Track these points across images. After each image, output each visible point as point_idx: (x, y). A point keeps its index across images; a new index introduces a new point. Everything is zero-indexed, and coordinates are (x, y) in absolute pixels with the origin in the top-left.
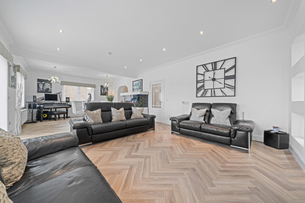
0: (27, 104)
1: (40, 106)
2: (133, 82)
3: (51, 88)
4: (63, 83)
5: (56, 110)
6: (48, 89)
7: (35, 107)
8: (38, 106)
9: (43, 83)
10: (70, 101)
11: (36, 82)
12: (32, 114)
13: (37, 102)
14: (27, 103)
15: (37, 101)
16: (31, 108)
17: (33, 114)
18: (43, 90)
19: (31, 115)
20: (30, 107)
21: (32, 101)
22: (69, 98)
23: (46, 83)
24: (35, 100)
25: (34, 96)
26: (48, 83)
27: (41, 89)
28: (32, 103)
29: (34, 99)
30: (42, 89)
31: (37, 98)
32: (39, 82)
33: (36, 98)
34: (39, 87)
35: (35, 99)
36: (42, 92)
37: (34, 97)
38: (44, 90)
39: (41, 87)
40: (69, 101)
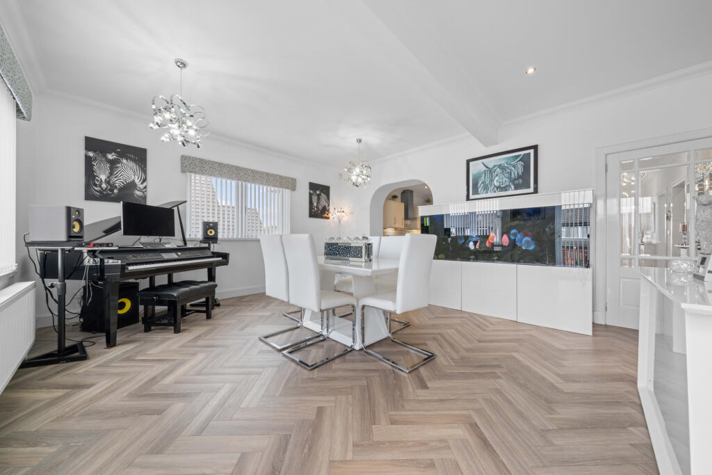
0: (35, 253)
1: (102, 261)
2: (468, 162)
3: (145, 180)
4: (191, 165)
5: (170, 277)
6: (132, 185)
7: (74, 269)
8: (88, 261)
9: (110, 156)
10: (220, 236)
11: (79, 153)
12: (61, 302)
13: (88, 244)
14: (32, 249)
15: (86, 239)
16: (55, 276)
17: (67, 302)
18: (112, 190)
19: (55, 307)
20: (47, 268)
21: (63, 237)
22: (214, 226)
23: (124, 161)
24: (76, 229)
25: (69, 209)
26: (131, 159)
27: (104, 186)
28: (59, 249)
29: (69, 226)
30: (108, 182)
31: (86, 223)
32: (91, 154)
33: (81, 223)
34: (95, 176)
35: (76, 224)
36: (105, 197)
37: (73, 215)
38: (115, 191)
39: (103, 177)
40: (214, 239)
